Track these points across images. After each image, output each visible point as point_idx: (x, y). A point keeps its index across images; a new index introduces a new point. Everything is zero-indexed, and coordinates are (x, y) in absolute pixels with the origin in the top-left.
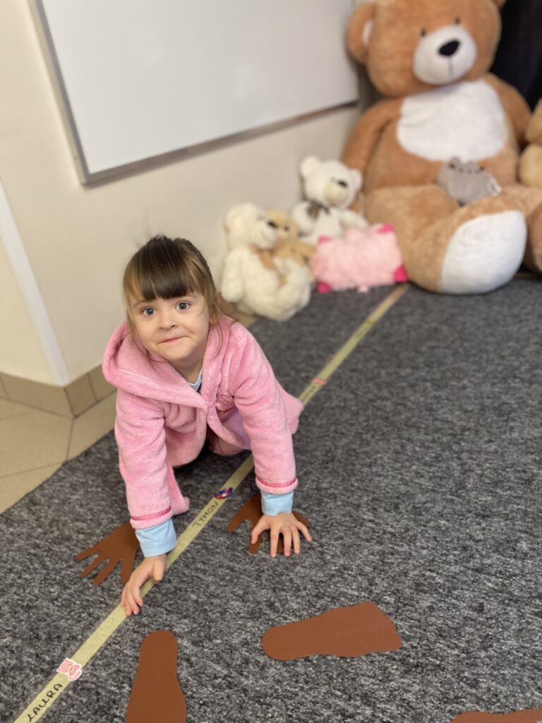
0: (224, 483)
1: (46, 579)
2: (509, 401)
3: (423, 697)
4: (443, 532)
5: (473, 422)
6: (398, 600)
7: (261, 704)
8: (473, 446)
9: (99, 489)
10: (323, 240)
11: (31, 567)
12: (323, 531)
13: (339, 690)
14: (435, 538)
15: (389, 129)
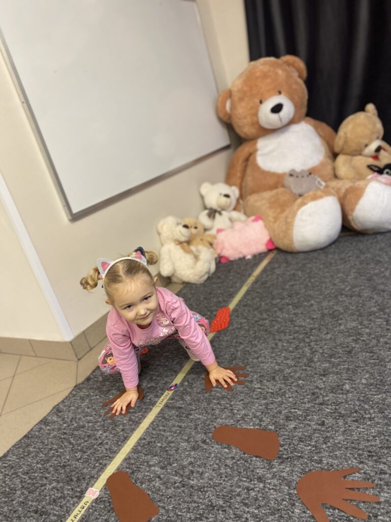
0: (172, 382)
1: (72, 450)
2: (338, 309)
3: (291, 473)
4: (301, 388)
5: (318, 324)
6: (276, 427)
7: (202, 492)
8: (318, 338)
9: (98, 397)
10: (219, 231)
11: (63, 445)
12: (231, 398)
13: (245, 478)
14: (297, 391)
15: (251, 158)
